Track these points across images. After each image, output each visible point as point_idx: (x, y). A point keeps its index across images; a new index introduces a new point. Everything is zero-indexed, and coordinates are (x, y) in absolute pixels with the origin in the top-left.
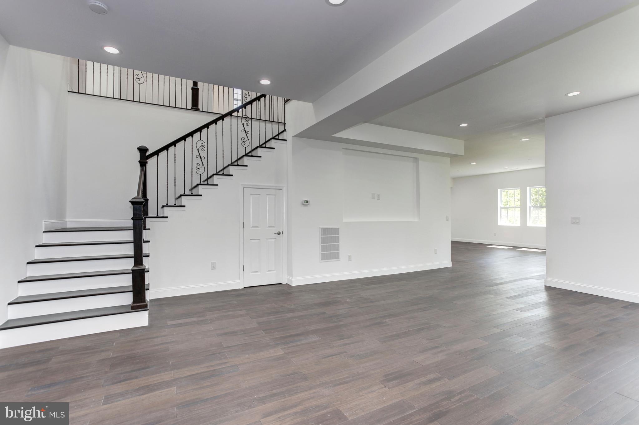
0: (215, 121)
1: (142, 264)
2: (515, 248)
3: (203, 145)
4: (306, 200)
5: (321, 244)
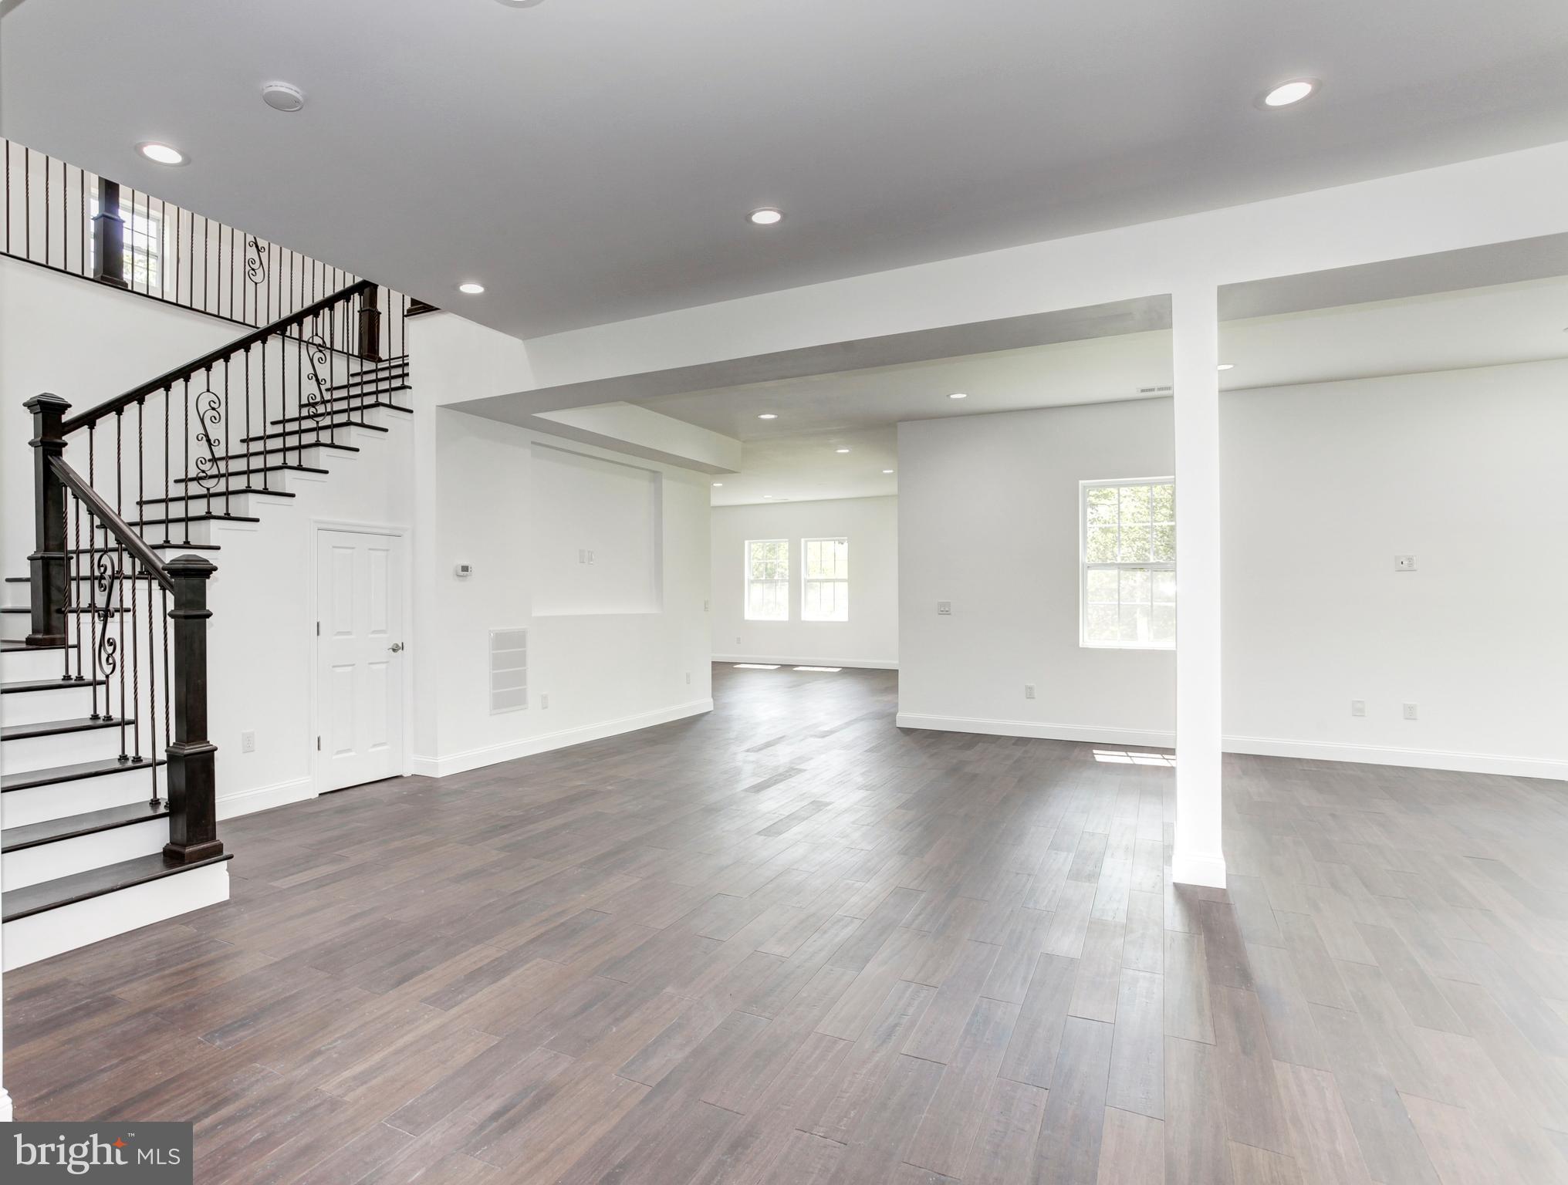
0: (245, 344)
1: (206, 738)
2: (786, 667)
3: (216, 406)
4: (465, 563)
5: (493, 670)
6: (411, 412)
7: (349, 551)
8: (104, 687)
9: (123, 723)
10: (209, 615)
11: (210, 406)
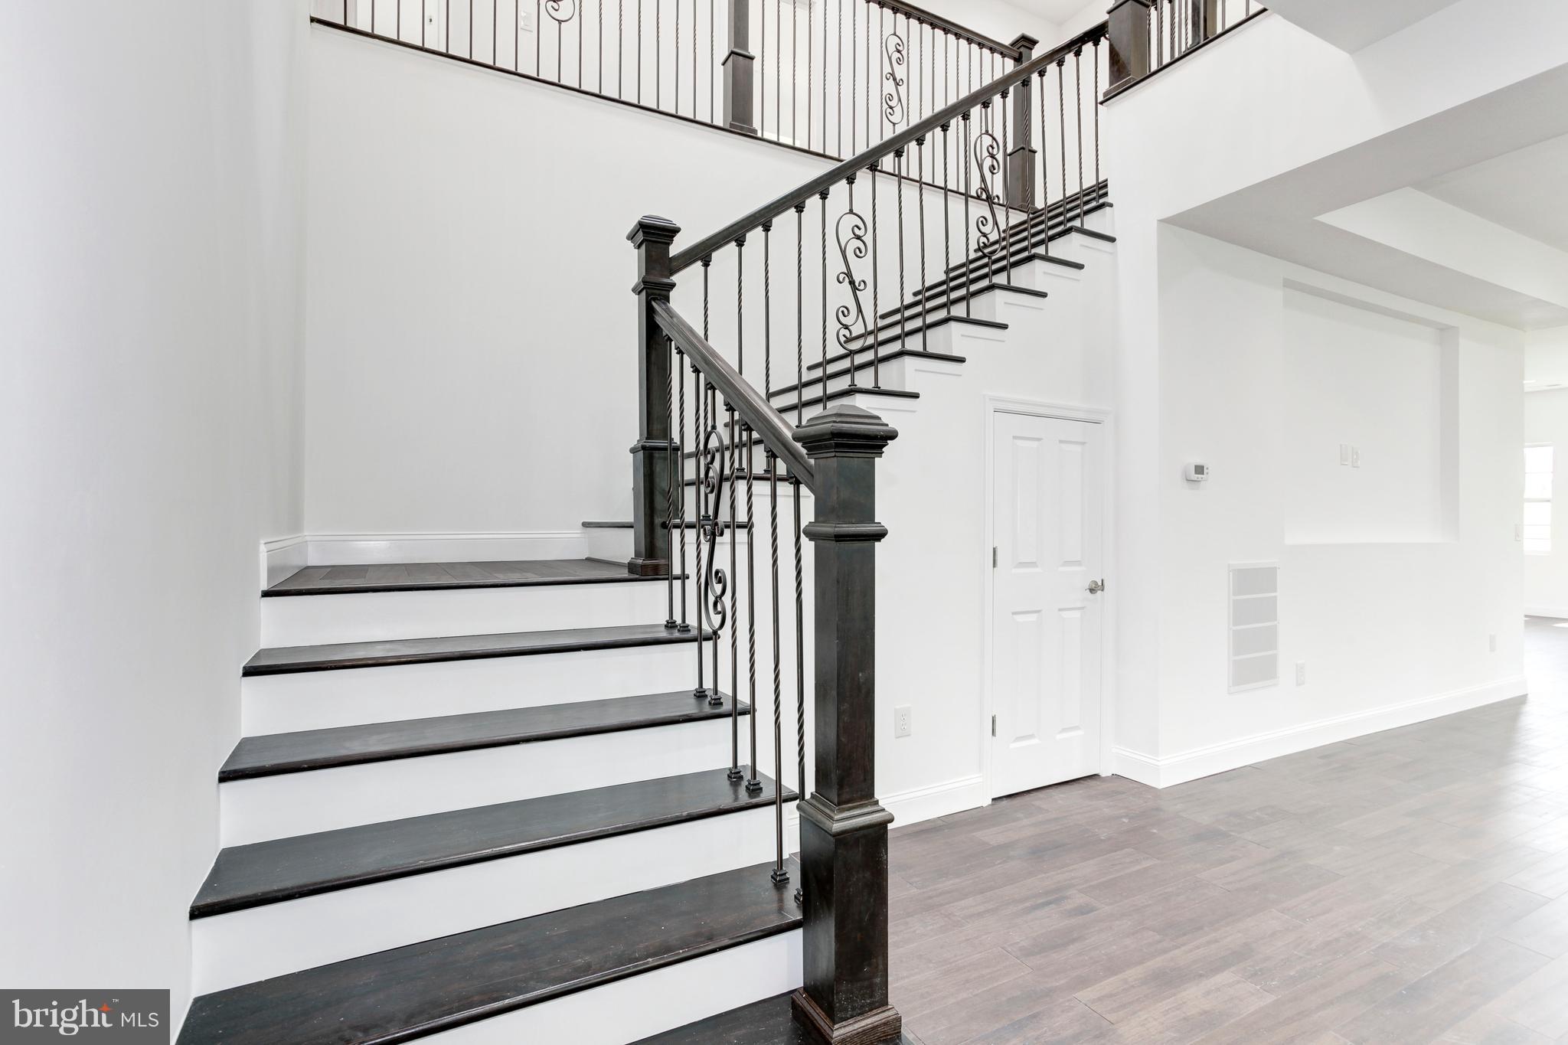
3: (860, 233)
4: (1199, 462)
5: (1235, 624)
6: (1112, 240)
7: (1035, 444)
8: (711, 643)
9: (736, 713)
10: (880, 535)
11: (854, 234)
